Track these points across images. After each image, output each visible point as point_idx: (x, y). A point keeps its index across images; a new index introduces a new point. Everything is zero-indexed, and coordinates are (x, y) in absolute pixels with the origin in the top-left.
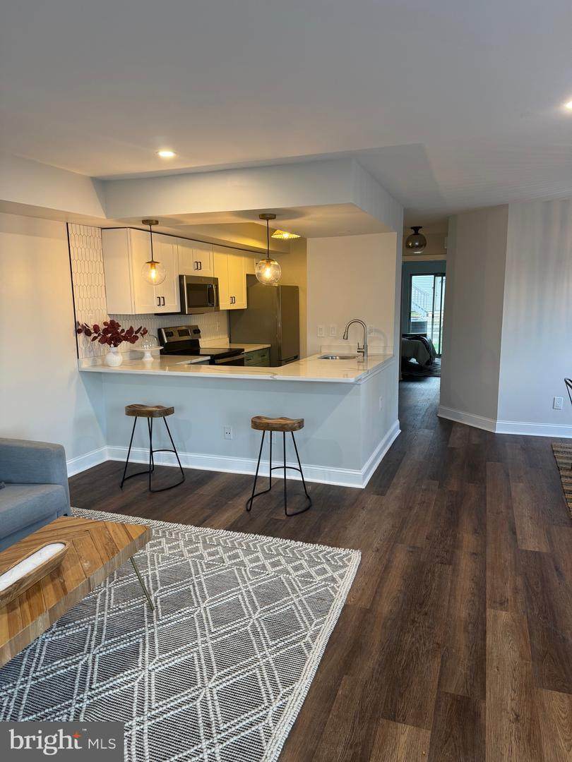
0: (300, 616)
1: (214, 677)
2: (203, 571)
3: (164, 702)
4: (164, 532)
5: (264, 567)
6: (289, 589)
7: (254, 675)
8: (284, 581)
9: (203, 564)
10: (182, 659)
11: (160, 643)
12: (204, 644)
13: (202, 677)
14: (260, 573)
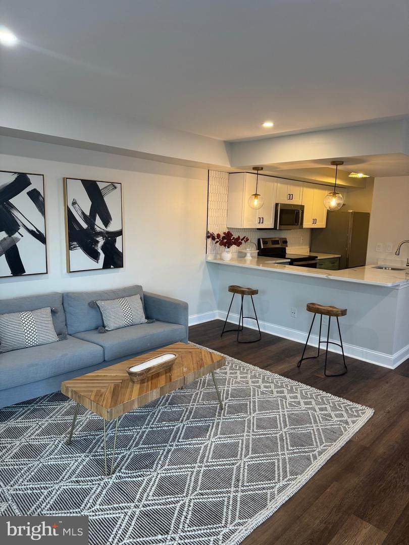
0: (315, 438)
1: (249, 456)
2: (258, 395)
3: (216, 460)
4: (240, 367)
5: (299, 403)
6: (312, 420)
7: (274, 463)
8: (311, 415)
9: (259, 392)
10: (232, 441)
11: (222, 428)
12: (247, 437)
13: (241, 454)
14: (295, 406)
